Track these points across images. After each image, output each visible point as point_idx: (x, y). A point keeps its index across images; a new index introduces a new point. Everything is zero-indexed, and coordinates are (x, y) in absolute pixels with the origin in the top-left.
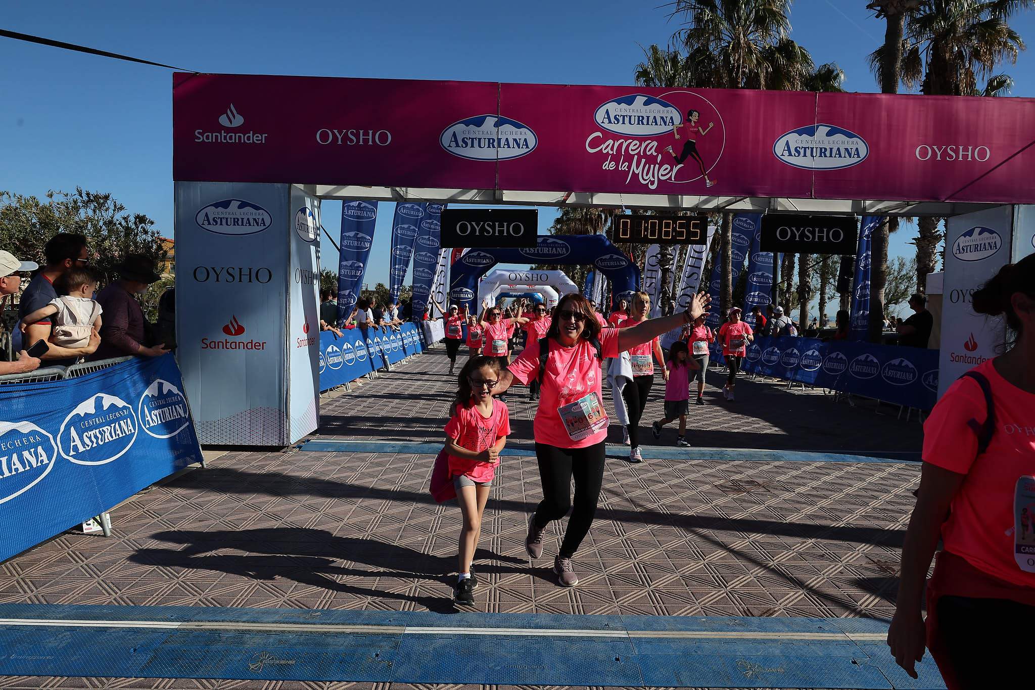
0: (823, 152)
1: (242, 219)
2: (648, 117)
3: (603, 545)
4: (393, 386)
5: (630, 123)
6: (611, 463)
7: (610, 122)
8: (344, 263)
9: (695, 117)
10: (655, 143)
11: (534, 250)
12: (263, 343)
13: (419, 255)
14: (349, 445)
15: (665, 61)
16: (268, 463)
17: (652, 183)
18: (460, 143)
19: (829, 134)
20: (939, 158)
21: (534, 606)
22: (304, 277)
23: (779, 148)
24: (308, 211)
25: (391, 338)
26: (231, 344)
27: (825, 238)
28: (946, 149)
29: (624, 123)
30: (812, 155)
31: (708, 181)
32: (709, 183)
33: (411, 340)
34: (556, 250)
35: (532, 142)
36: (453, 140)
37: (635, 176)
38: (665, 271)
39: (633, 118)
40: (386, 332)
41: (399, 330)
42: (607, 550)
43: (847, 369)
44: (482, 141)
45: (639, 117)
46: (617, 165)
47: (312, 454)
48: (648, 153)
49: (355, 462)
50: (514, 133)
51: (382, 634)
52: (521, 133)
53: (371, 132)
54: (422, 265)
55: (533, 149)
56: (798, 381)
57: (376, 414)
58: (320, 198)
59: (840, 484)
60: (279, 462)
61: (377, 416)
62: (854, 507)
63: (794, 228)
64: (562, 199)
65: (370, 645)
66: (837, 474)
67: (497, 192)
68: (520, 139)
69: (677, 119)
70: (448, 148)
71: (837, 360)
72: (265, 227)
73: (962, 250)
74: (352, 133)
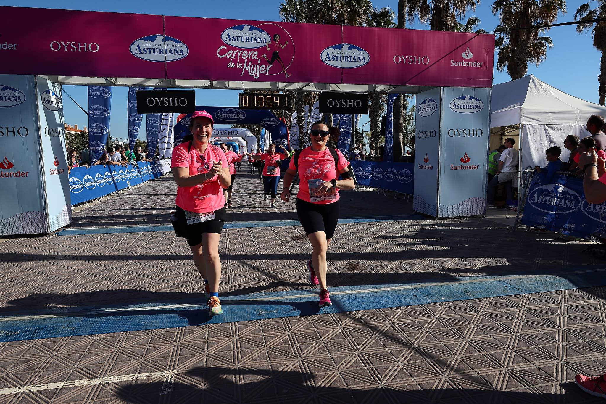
0: (346, 59)
1: (5, 97)
2: (252, 38)
4: (129, 198)
5: (242, 41)
6: (241, 231)
7: (230, 40)
8: (92, 125)
9: (277, 38)
10: (256, 53)
11: (224, 116)
12: (26, 173)
14: (89, 231)
16: (33, 243)
17: (256, 75)
18: (142, 51)
19: (349, 49)
20: (405, 63)
22: (52, 132)
23: (324, 56)
24: (51, 93)
25: (132, 171)
26: (5, 174)
27: (352, 105)
28: (408, 57)
29: (238, 41)
30: (341, 60)
31: (286, 74)
32: (287, 76)
33: (147, 171)
34: (238, 115)
35: (186, 51)
36: (138, 49)
37: (246, 71)
38: (301, 127)
39: (243, 38)
41: (137, 166)
43: (383, 176)
44: (156, 50)
45: (246, 37)
46: (236, 65)
47: (65, 237)
48: (253, 58)
49: (90, 239)
50: (175, 46)
52: (179, 46)
53: (85, 44)
54: (152, 126)
55: (186, 55)
56: (362, 185)
57: (113, 214)
58: (61, 84)
59: (356, 232)
60: (42, 242)
61: (113, 215)
62: (356, 242)
63: (336, 100)
64: (209, 84)
65: (65, 321)
66: (357, 228)
67: (172, 80)
68: (178, 49)
69: (268, 39)
70: (135, 54)
71: (379, 172)
72: (21, 102)
73: (422, 111)
74: (73, 44)
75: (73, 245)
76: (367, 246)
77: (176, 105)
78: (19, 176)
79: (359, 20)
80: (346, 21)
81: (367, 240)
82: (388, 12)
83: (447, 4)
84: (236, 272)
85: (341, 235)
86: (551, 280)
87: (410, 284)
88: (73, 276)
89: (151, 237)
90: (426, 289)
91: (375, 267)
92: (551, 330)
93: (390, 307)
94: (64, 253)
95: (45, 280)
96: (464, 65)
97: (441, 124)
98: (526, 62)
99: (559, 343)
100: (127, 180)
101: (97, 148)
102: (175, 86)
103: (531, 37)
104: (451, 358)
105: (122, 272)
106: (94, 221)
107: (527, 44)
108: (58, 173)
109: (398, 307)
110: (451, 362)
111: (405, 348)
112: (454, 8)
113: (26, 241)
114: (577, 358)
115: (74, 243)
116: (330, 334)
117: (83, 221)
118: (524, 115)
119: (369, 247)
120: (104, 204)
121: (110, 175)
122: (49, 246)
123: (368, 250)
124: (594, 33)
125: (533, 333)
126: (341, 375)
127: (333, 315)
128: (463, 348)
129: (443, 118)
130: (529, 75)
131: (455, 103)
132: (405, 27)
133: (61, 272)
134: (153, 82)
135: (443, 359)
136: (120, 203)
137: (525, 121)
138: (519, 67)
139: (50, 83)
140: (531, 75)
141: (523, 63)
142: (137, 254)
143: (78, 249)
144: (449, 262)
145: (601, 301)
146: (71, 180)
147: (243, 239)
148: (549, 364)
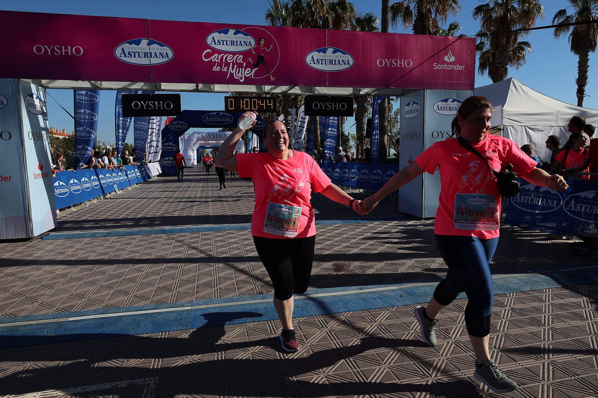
0: (331, 62)
2: (237, 42)
3: (202, 271)
4: (116, 202)
5: (227, 44)
6: (228, 233)
7: (215, 44)
8: (78, 129)
9: (262, 42)
10: (241, 56)
11: (212, 119)
12: (10, 177)
13: (138, 124)
14: (74, 235)
15: (281, 8)
16: (17, 248)
17: (241, 78)
18: (127, 55)
19: (334, 52)
20: (388, 66)
21: (150, 302)
22: (36, 136)
23: (308, 59)
24: (35, 96)
27: (337, 108)
28: (391, 61)
29: (223, 44)
30: (325, 63)
31: (272, 77)
32: (272, 79)
33: (135, 175)
34: (225, 119)
35: (171, 54)
36: (122, 53)
37: (232, 74)
39: (228, 42)
40: (114, 171)
42: (203, 273)
43: (369, 178)
44: (141, 54)
45: (232, 41)
46: (221, 68)
47: (49, 241)
48: (238, 62)
49: (74, 243)
50: (160, 49)
51: (54, 322)
52: (164, 49)
54: (139, 130)
55: (171, 58)
56: (348, 186)
58: (45, 88)
59: (342, 234)
60: (25, 247)
61: (99, 219)
62: (342, 243)
63: (321, 103)
64: (195, 87)
65: (45, 328)
66: (343, 229)
67: (158, 84)
68: (163, 53)
69: (253, 43)
70: (120, 58)
71: (365, 174)
72: (4, 106)
73: (406, 113)
74: (57, 48)
75: (57, 249)
76: (353, 247)
77: (162, 108)
78: (2, 180)
79: (344, 25)
80: (331, 26)
81: (353, 241)
82: (372, 17)
83: (430, 10)
84: (222, 275)
85: (327, 236)
86: (535, 279)
87: (396, 285)
88: (55, 281)
89: (137, 240)
90: (412, 289)
91: (361, 268)
92: (537, 328)
93: (376, 308)
94: (47, 258)
95: (26, 285)
96: (447, 68)
97: (425, 126)
98: (506, 65)
99: (545, 342)
100: (114, 183)
101: (84, 152)
102: (161, 90)
103: (511, 41)
104: (437, 359)
105: (106, 276)
106: (80, 225)
107: (507, 48)
108: (42, 177)
109: (384, 308)
110: (437, 364)
111: (391, 349)
112: (436, 14)
113: (9, 246)
114: (563, 357)
115: (58, 247)
116: (315, 337)
117: (69, 225)
118: (505, 116)
119: (355, 248)
120: (90, 207)
121: (97, 178)
122: (33, 251)
123: (354, 251)
124: (571, 37)
125: (518, 333)
126: (327, 379)
127: (319, 317)
128: (449, 350)
129: (427, 120)
130: (510, 78)
131: (438, 106)
132: (389, 31)
133: (44, 277)
134: (138, 86)
135: (429, 361)
136: (106, 207)
137: (506, 122)
138: (499, 70)
139: (33, 87)
140: (512, 78)
141: (503, 67)
142: (122, 258)
143: (62, 253)
144: (434, 262)
145: (585, 299)
146: (56, 184)
147: (229, 241)
148: (535, 364)
